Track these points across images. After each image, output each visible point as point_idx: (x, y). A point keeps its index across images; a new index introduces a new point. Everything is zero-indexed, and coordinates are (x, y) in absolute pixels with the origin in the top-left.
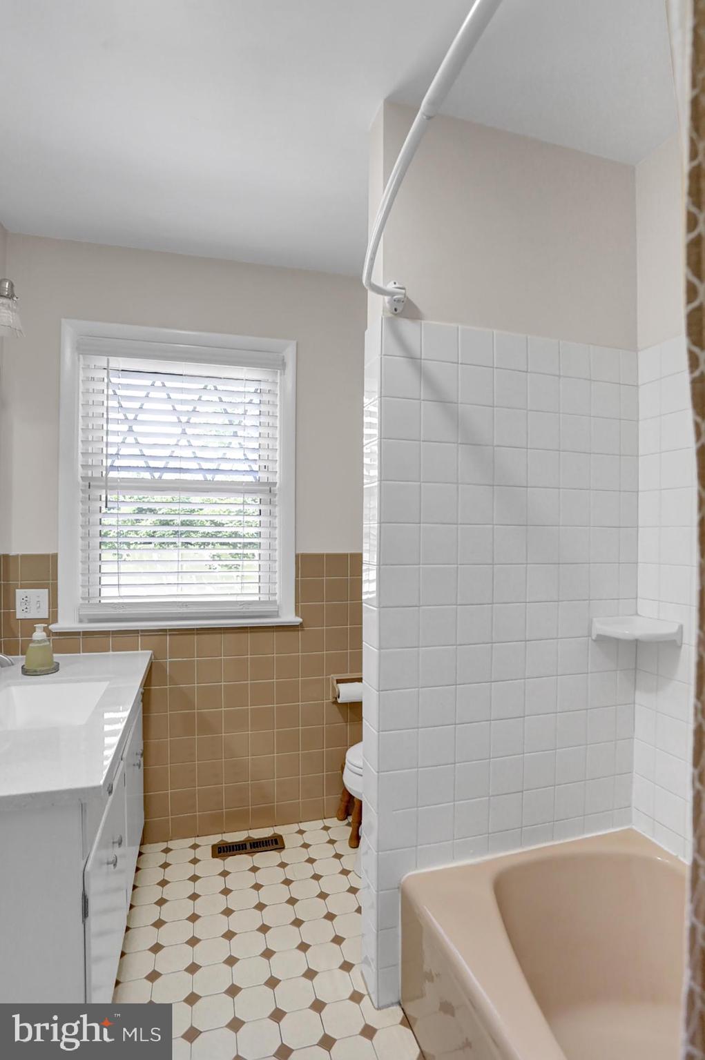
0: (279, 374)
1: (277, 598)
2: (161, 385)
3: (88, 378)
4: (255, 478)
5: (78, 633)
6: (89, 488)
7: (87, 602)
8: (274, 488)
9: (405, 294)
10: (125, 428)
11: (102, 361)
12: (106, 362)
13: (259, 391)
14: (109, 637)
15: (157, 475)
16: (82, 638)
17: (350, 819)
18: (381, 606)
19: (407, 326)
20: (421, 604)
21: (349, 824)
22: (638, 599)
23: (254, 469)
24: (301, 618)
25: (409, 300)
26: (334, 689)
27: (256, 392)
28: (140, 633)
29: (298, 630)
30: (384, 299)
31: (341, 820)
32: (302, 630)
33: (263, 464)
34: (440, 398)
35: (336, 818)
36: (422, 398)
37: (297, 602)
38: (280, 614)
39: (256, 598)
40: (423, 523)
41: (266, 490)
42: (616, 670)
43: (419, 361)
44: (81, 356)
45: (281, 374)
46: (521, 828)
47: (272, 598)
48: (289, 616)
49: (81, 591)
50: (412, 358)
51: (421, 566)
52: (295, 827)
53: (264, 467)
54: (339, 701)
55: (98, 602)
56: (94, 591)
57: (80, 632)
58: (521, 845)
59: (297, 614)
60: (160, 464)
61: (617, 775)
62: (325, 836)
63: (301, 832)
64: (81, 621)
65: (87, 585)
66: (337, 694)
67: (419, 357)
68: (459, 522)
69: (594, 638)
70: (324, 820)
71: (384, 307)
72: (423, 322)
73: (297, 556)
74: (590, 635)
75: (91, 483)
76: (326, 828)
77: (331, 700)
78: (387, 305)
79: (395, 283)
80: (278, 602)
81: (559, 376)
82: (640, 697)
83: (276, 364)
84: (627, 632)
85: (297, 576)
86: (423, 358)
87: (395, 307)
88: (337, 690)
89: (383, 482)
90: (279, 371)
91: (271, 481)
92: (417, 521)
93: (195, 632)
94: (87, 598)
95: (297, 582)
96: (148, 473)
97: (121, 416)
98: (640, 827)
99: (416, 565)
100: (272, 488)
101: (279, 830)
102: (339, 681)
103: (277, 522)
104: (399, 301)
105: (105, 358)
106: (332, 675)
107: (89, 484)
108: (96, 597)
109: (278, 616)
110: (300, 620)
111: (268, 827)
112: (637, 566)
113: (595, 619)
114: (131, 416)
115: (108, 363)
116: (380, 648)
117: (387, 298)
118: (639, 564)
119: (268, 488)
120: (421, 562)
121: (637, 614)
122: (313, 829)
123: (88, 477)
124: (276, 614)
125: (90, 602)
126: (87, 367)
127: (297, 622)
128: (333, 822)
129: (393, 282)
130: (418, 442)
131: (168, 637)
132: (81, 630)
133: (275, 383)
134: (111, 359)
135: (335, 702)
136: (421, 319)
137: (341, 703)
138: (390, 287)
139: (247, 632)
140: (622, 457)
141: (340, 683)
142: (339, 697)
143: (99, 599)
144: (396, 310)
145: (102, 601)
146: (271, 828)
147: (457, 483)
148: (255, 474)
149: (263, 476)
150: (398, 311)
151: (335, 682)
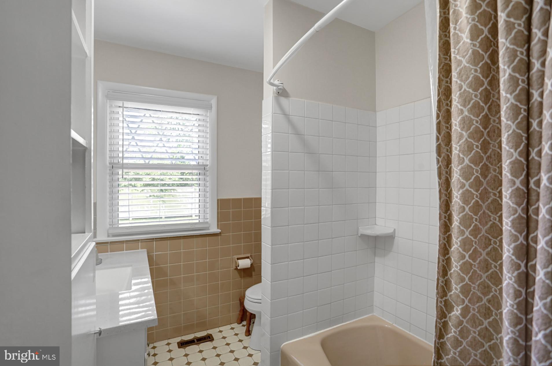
0: (209, 112)
1: (208, 220)
2: (149, 116)
3: (111, 111)
4: (197, 163)
5: (107, 243)
6: (112, 168)
7: (111, 226)
8: (207, 167)
9: (283, 86)
10: (130, 137)
11: (120, 104)
12: (122, 104)
13: (198, 120)
14: (124, 244)
15: (147, 161)
16: (110, 245)
17: (244, 323)
18: (273, 226)
19: (283, 100)
20: (289, 225)
21: (244, 326)
22: (376, 218)
23: (196, 159)
24: (220, 229)
25: (284, 88)
26: (236, 262)
27: (196, 120)
28: (140, 241)
29: (219, 236)
30: (273, 88)
31: (239, 324)
32: (220, 235)
33: (200, 155)
34: (297, 133)
35: (236, 323)
36: (290, 133)
37: (218, 222)
38: (210, 228)
39: (197, 221)
40: (290, 189)
41: (202, 168)
42: (368, 248)
43: (288, 116)
44: (108, 101)
45: (210, 112)
46: (330, 319)
47: (206, 221)
48: (214, 229)
49: (108, 221)
50: (285, 115)
51: (289, 208)
52: (217, 330)
53: (201, 157)
54: (239, 268)
55: (117, 226)
56: (115, 221)
57: (108, 242)
58: (330, 326)
59: (218, 228)
60: (149, 156)
61: (368, 293)
62: (232, 332)
63: (221, 331)
64: (108, 236)
65: (112, 217)
66: (238, 265)
67: (289, 114)
68: (305, 188)
69: (359, 235)
70: (231, 325)
71: (274, 91)
72: (290, 98)
73: (218, 200)
74: (357, 234)
75: (114, 166)
76: (232, 329)
77: (234, 268)
78: (275, 90)
79: (278, 81)
80: (209, 222)
81: (346, 123)
82: (377, 259)
83: (208, 107)
84: (373, 233)
85: (218, 210)
86: (290, 115)
87: (279, 91)
88: (238, 263)
89: (273, 171)
90: (209, 110)
91: (205, 164)
92: (288, 188)
93: (168, 239)
94: (112, 224)
95: (218, 212)
96: (143, 161)
97: (128, 131)
98: (376, 313)
99: (287, 207)
100: (205, 167)
101: (210, 332)
102: (238, 259)
103: (208, 184)
104: (280, 89)
105: (121, 102)
106: (235, 256)
107: (113, 166)
108: (116, 224)
109: (208, 229)
110: (220, 231)
111: (204, 331)
112: (376, 204)
113: (359, 227)
114: (133, 131)
115: (123, 104)
116: (272, 245)
117: (275, 88)
118: (377, 203)
119: (204, 167)
120: (289, 206)
121: (376, 224)
122: (226, 329)
123: (112, 163)
124: (208, 228)
125: (113, 226)
126: (111, 106)
127: (218, 232)
128: (235, 325)
129: (277, 80)
130: (288, 153)
131: (154, 242)
132: (109, 241)
133: (206, 116)
134: (124, 102)
135: (236, 269)
136: (289, 97)
137: (239, 269)
138: (276, 82)
139: (194, 238)
140: (370, 158)
141: (239, 259)
142: (238, 266)
143: (118, 225)
144: (278, 93)
145: (119, 226)
146: (206, 331)
147: (304, 171)
148: (197, 161)
149: (201, 161)
150: (279, 94)
151: (236, 259)
